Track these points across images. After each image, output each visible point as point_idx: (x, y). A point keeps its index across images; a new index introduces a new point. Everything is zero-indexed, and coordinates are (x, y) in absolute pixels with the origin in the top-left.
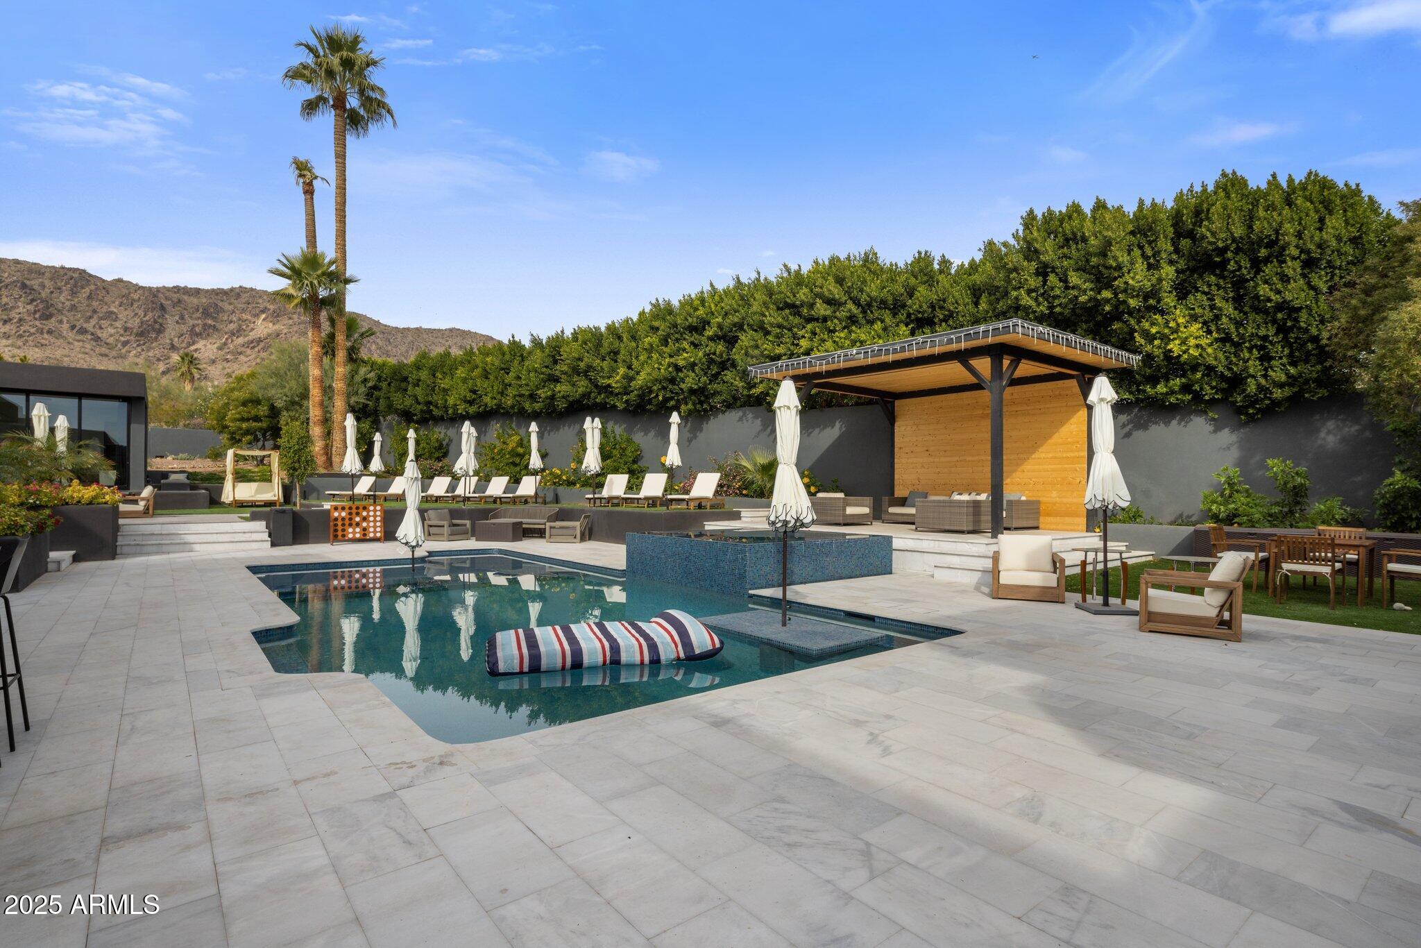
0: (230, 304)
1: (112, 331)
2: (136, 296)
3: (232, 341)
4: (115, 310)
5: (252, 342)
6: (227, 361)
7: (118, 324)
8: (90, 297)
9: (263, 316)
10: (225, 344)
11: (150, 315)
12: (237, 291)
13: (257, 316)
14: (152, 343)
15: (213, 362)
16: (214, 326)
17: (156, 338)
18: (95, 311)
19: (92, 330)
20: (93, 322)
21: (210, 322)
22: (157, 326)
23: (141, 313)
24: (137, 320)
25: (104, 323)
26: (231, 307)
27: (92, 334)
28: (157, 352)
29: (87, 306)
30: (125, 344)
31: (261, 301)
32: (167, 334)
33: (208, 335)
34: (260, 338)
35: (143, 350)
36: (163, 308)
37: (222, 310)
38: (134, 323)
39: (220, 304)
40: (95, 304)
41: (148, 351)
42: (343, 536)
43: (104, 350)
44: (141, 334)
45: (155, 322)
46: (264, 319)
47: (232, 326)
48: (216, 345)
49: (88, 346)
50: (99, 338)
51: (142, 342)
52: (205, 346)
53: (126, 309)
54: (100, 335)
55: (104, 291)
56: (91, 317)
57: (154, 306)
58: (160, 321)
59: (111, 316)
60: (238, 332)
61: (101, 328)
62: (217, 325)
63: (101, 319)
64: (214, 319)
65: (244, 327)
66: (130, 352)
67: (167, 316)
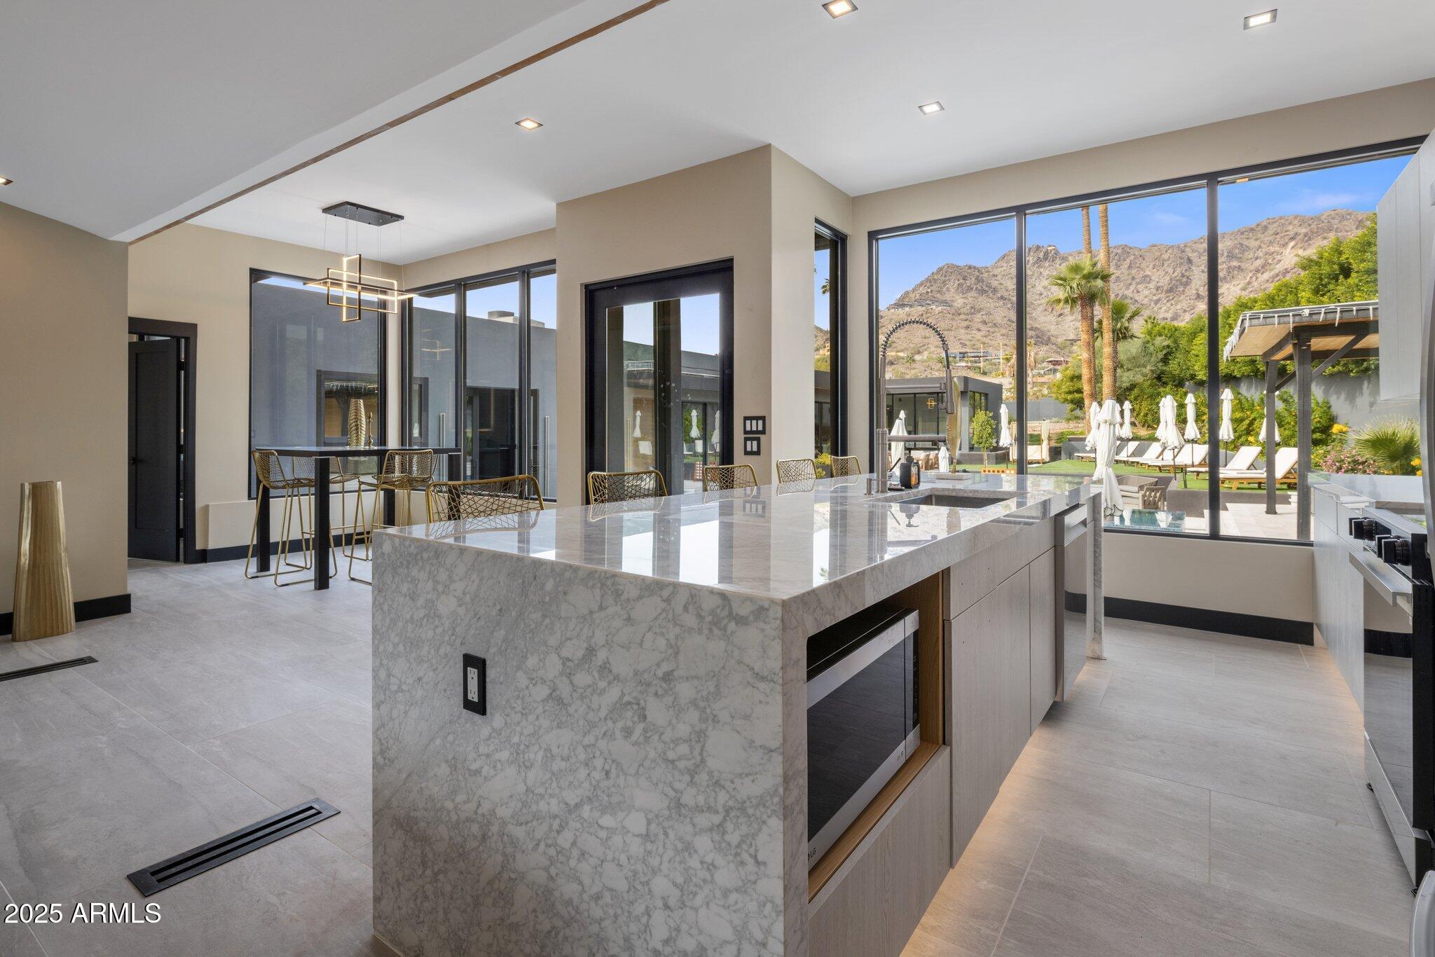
0: (1256, 240)
1: (1146, 292)
2: (1165, 256)
3: (1257, 278)
4: (1149, 273)
5: (1277, 275)
7: (1152, 285)
8: (1130, 267)
9: (1292, 244)
10: (1249, 283)
11: (1178, 270)
12: (1265, 223)
13: (1285, 245)
14: (1180, 296)
16: (1239, 267)
17: (1183, 291)
18: (1133, 278)
19: (1131, 295)
20: (1132, 288)
21: (1235, 263)
22: (1184, 280)
23: (1170, 270)
24: (1168, 278)
25: (1140, 287)
26: (1258, 243)
28: (1184, 305)
29: (1128, 275)
30: (1157, 302)
31: (1290, 228)
32: (1193, 285)
33: (1233, 277)
34: (1286, 269)
35: (1172, 305)
36: (1190, 261)
37: (1248, 248)
38: (1165, 282)
39: (1246, 243)
40: (1134, 271)
41: (1176, 304)
44: (1170, 290)
45: (1183, 276)
46: (1293, 247)
47: (1258, 263)
48: (1240, 287)
50: (1137, 301)
51: (1171, 298)
52: (1229, 289)
53: (1158, 270)
54: (1137, 298)
55: (1141, 259)
56: (1130, 284)
57: (1182, 261)
58: (1187, 274)
59: (1146, 279)
60: (1265, 267)
61: (1138, 292)
62: (1242, 264)
63: (1138, 283)
64: (1239, 259)
65: (1270, 261)
66: (1161, 308)
67: (1193, 268)
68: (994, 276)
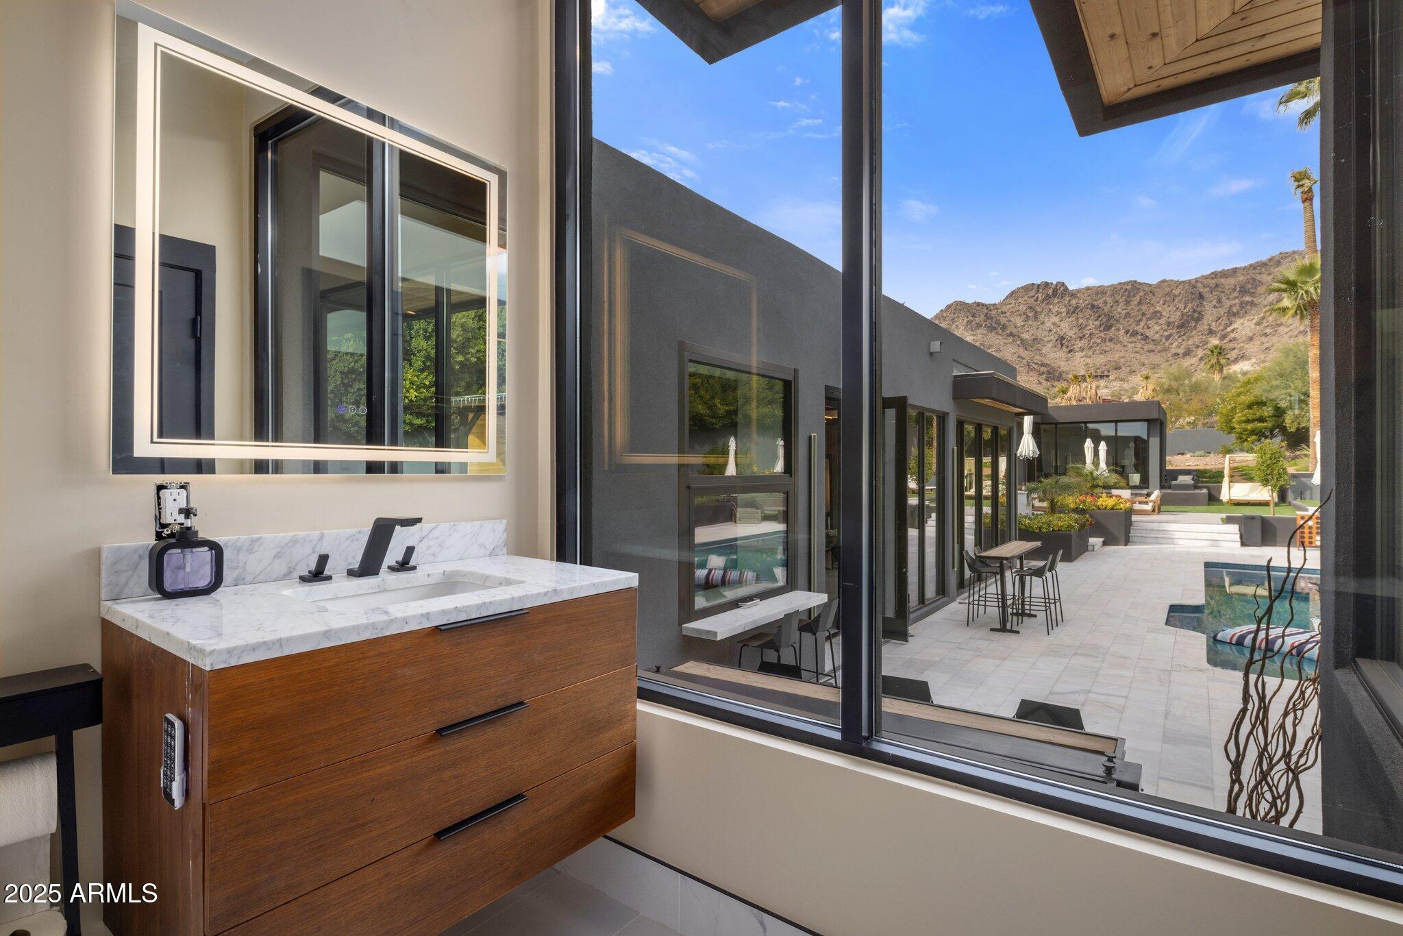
0: (1269, 274)
1: (1157, 328)
2: (1177, 292)
4: (1160, 309)
6: (1266, 335)
7: (1162, 321)
8: (1140, 303)
10: (1263, 318)
11: (1190, 305)
12: (1277, 258)
14: (1192, 332)
15: (1251, 339)
16: (1252, 302)
17: (1195, 326)
18: (1144, 314)
19: (1142, 331)
20: (1142, 324)
21: (1247, 298)
22: (1196, 315)
23: (1182, 306)
24: (1179, 314)
25: (1151, 323)
27: (1142, 335)
28: (1196, 340)
29: (1138, 311)
30: (1168, 338)
32: (1205, 321)
33: (1246, 312)
35: (1183, 340)
36: (1201, 296)
37: (1261, 283)
38: (1176, 317)
39: (1259, 277)
40: (1144, 307)
41: (1188, 340)
42: (1311, 543)
43: (1151, 347)
44: (1182, 326)
45: (1195, 311)
48: (1254, 321)
49: (1139, 346)
51: (1182, 333)
52: (1243, 324)
53: (1169, 306)
54: (1148, 335)
55: (1151, 295)
56: (1141, 320)
57: (1194, 296)
58: (1199, 309)
59: (1157, 315)
61: (1149, 328)
62: (1255, 300)
63: (1149, 319)
64: (1252, 294)
66: (1172, 344)
67: (1205, 303)
68: (1002, 313)
